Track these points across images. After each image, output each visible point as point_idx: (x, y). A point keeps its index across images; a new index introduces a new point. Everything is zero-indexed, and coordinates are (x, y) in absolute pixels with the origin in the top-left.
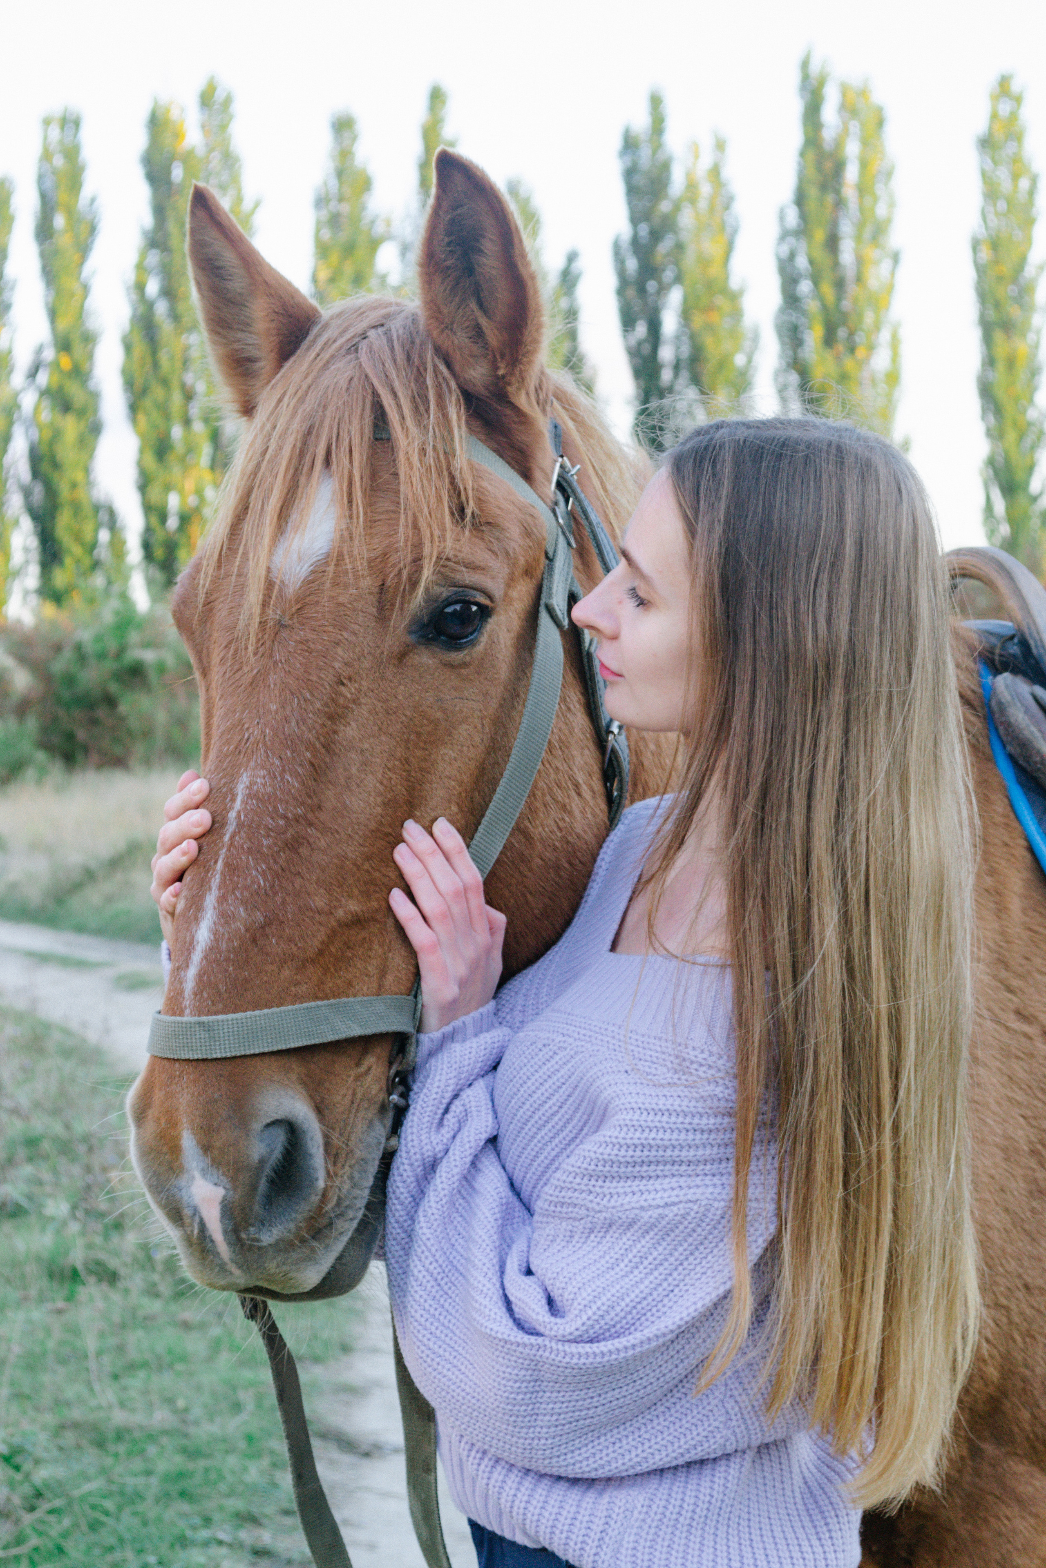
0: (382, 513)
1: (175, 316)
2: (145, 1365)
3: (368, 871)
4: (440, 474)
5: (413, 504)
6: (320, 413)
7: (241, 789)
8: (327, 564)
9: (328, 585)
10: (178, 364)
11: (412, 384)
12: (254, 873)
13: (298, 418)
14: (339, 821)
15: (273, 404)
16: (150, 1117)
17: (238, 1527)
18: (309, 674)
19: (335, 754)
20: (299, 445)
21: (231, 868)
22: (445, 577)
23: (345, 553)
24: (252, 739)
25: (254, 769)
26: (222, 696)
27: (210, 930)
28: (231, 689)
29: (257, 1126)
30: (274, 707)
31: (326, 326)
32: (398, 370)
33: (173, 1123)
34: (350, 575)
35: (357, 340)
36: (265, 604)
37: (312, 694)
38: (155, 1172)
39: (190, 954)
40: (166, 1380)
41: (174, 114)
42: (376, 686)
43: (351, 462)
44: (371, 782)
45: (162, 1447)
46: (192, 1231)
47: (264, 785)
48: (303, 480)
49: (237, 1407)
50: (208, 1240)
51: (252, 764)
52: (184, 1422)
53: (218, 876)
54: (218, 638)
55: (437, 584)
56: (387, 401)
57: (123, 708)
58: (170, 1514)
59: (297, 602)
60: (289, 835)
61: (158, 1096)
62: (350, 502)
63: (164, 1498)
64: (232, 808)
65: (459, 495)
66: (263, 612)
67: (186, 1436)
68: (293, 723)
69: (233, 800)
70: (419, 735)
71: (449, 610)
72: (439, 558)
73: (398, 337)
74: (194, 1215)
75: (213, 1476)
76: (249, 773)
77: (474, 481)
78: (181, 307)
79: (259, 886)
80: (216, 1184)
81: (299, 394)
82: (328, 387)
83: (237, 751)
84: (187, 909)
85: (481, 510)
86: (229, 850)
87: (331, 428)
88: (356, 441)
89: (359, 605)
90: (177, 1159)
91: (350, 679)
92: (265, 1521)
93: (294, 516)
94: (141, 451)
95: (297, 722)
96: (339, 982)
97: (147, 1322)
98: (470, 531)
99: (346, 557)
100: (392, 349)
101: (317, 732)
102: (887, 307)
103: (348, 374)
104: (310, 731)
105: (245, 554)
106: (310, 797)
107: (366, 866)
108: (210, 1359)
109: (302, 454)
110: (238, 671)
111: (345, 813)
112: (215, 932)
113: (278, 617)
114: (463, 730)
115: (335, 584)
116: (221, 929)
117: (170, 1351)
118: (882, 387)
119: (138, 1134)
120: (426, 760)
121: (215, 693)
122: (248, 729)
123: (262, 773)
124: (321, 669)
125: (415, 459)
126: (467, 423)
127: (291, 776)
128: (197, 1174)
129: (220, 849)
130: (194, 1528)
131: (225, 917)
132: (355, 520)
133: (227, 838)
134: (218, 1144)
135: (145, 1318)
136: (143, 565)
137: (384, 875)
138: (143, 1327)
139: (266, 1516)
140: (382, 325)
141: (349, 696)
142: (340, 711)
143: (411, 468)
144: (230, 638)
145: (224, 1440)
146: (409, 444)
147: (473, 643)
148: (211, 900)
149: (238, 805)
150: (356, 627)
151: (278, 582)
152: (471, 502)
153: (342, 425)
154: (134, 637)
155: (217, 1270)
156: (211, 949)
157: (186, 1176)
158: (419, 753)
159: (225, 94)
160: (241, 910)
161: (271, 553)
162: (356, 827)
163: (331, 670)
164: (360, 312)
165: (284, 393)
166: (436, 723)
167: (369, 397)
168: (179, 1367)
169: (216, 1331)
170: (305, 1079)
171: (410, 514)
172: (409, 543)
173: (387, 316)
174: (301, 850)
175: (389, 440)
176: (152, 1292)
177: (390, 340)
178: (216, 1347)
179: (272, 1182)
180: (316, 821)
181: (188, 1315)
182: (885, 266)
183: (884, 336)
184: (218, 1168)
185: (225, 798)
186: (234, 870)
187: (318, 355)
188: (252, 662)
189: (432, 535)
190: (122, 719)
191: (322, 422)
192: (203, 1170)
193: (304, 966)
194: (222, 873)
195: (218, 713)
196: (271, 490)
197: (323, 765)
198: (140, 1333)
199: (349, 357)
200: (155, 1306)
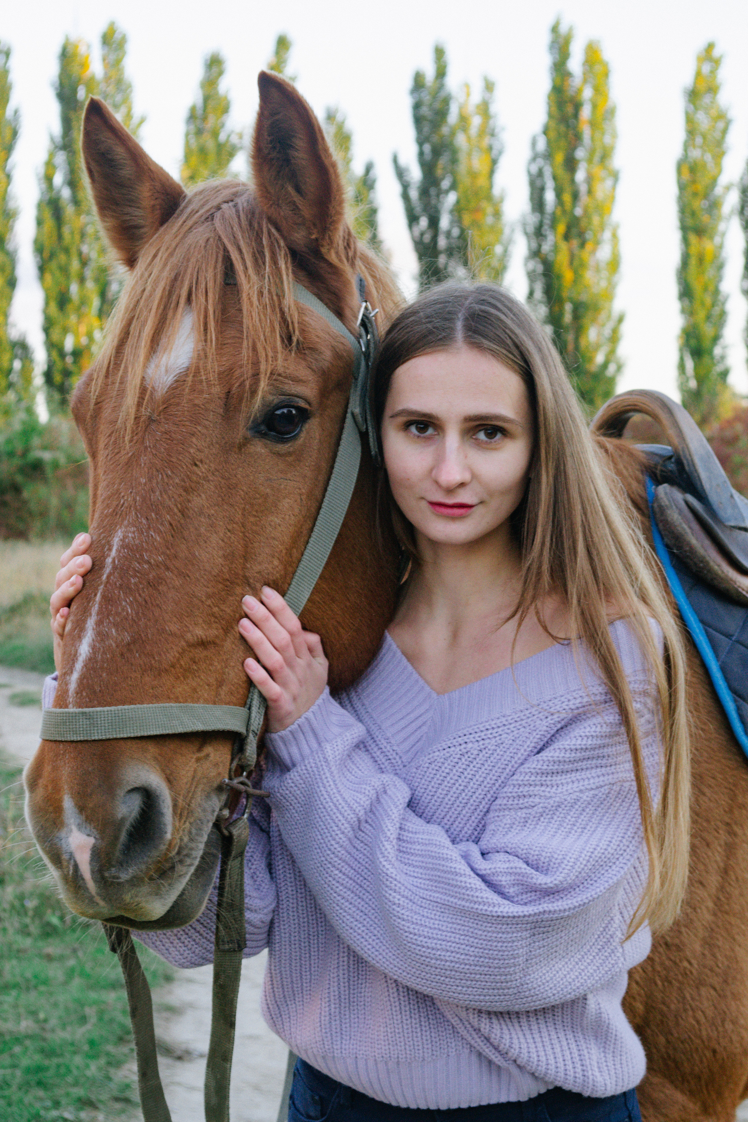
0: (229, 338)
1: (76, 201)
2: (16, 986)
3: (209, 606)
4: (273, 310)
5: (252, 333)
6: (185, 264)
7: (116, 542)
8: (187, 375)
9: (187, 390)
10: (77, 237)
11: (253, 244)
12: (124, 603)
13: (168, 268)
14: (190, 567)
15: (150, 258)
16: (40, 785)
17: (79, 1109)
18: (170, 456)
19: (189, 517)
20: (168, 288)
21: (107, 599)
22: (277, 388)
23: (201, 367)
24: (126, 504)
25: (126, 527)
26: (105, 472)
27: (90, 646)
28: (111, 467)
29: (121, 793)
30: (143, 480)
31: (190, 201)
32: (243, 232)
33: (57, 789)
34: (204, 384)
35: (213, 210)
36: (139, 404)
37: (173, 472)
38: (42, 826)
39: (74, 663)
40: (32, 997)
41: (82, 49)
42: (221, 467)
43: (207, 300)
44: (214, 539)
45: (26, 1048)
46: (68, 872)
47: (133, 538)
48: (170, 313)
49: (83, 1020)
50: (80, 878)
51: (126, 522)
52: (43, 1029)
53: (97, 606)
54: (104, 428)
55: (270, 394)
56: (235, 256)
57: (26, 494)
58: (28, 1099)
59: (164, 403)
60: (151, 576)
61: (47, 768)
62: (206, 329)
63: (25, 1086)
64: (109, 555)
65: (288, 326)
66: (138, 410)
67: (44, 1040)
68: (158, 493)
69: (110, 550)
70: (252, 505)
71: (278, 412)
72: (271, 374)
73: (243, 209)
74: (70, 859)
75: (63, 1070)
76: (123, 529)
77: (299, 316)
78: (81, 195)
79: (127, 613)
80: (88, 835)
81: (169, 251)
82: (190, 246)
83: (115, 513)
84: (73, 629)
85: (304, 338)
86: (106, 586)
87: (192, 275)
88: (211, 284)
89: (211, 407)
90: (60, 817)
91: (201, 461)
92: (101, 1106)
93: (164, 341)
94: (47, 303)
95: (161, 492)
96: (186, 688)
97: (20, 953)
98: (296, 353)
99: (202, 370)
100: (239, 217)
101: (175, 501)
102: (610, 212)
103: (207, 235)
104: (170, 499)
105: (126, 367)
106: (168, 548)
107: (209, 602)
108: (65, 983)
109: (170, 293)
110: (118, 453)
111: (194, 562)
112: (93, 647)
113: (148, 414)
114: (286, 504)
115: (193, 390)
116: (97, 644)
117: (36, 977)
118: (604, 274)
119: (31, 797)
120: (257, 525)
121: (101, 471)
122: (123, 496)
123: (133, 529)
124: (180, 453)
125: (255, 299)
126: (294, 273)
127: (154, 532)
128: (74, 828)
129: (99, 585)
130: (46, 1109)
131: (101, 636)
132: (209, 343)
133: (104, 577)
134: (91, 805)
135: (19, 951)
136: (45, 388)
137: (222, 610)
138: (17, 958)
139: (100, 1101)
140: (232, 201)
141: (200, 474)
142: (193, 485)
143: (252, 306)
144: (112, 429)
145: (72, 1044)
146: (250, 288)
147: (295, 438)
148: (91, 623)
149: (113, 553)
150: (207, 423)
151: (150, 389)
152: (297, 332)
153: (200, 273)
154: (36, 441)
155: (87, 901)
156: (90, 659)
157: (65, 829)
158: (252, 519)
159: (120, 36)
160: (113, 630)
161: (145, 366)
162: (202, 572)
163: (187, 454)
164: (217, 190)
165: (159, 250)
166: (266, 497)
167: (222, 252)
168: (42, 988)
169: (72, 962)
170: (159, 758)
171: (251, 340)
172: (250, 362)
173: (236, 194)
174: (160, 588)
175: (235, 285)
176: (25, 931)
177: (237, 211)
178: (70, 974)
179: (130, 835)
180: (172, 567)
181: (50, 950)
182: (609, 183)
183: (607, 235)
184: (90, 824)
185: (103, 549)
186: (109, 600)
187: (185, 222)
188: (127, 447)
189: (267, 356)
190: (25, 502)
191: (186, 271)
192: (79, 825)
193: (160, 675)
194: (100, 603)
195: (102, 485)
196: (146, 321)
197: (179, 525)
198: (14, 962)
199: (206, 224)
200: (27, 942)
